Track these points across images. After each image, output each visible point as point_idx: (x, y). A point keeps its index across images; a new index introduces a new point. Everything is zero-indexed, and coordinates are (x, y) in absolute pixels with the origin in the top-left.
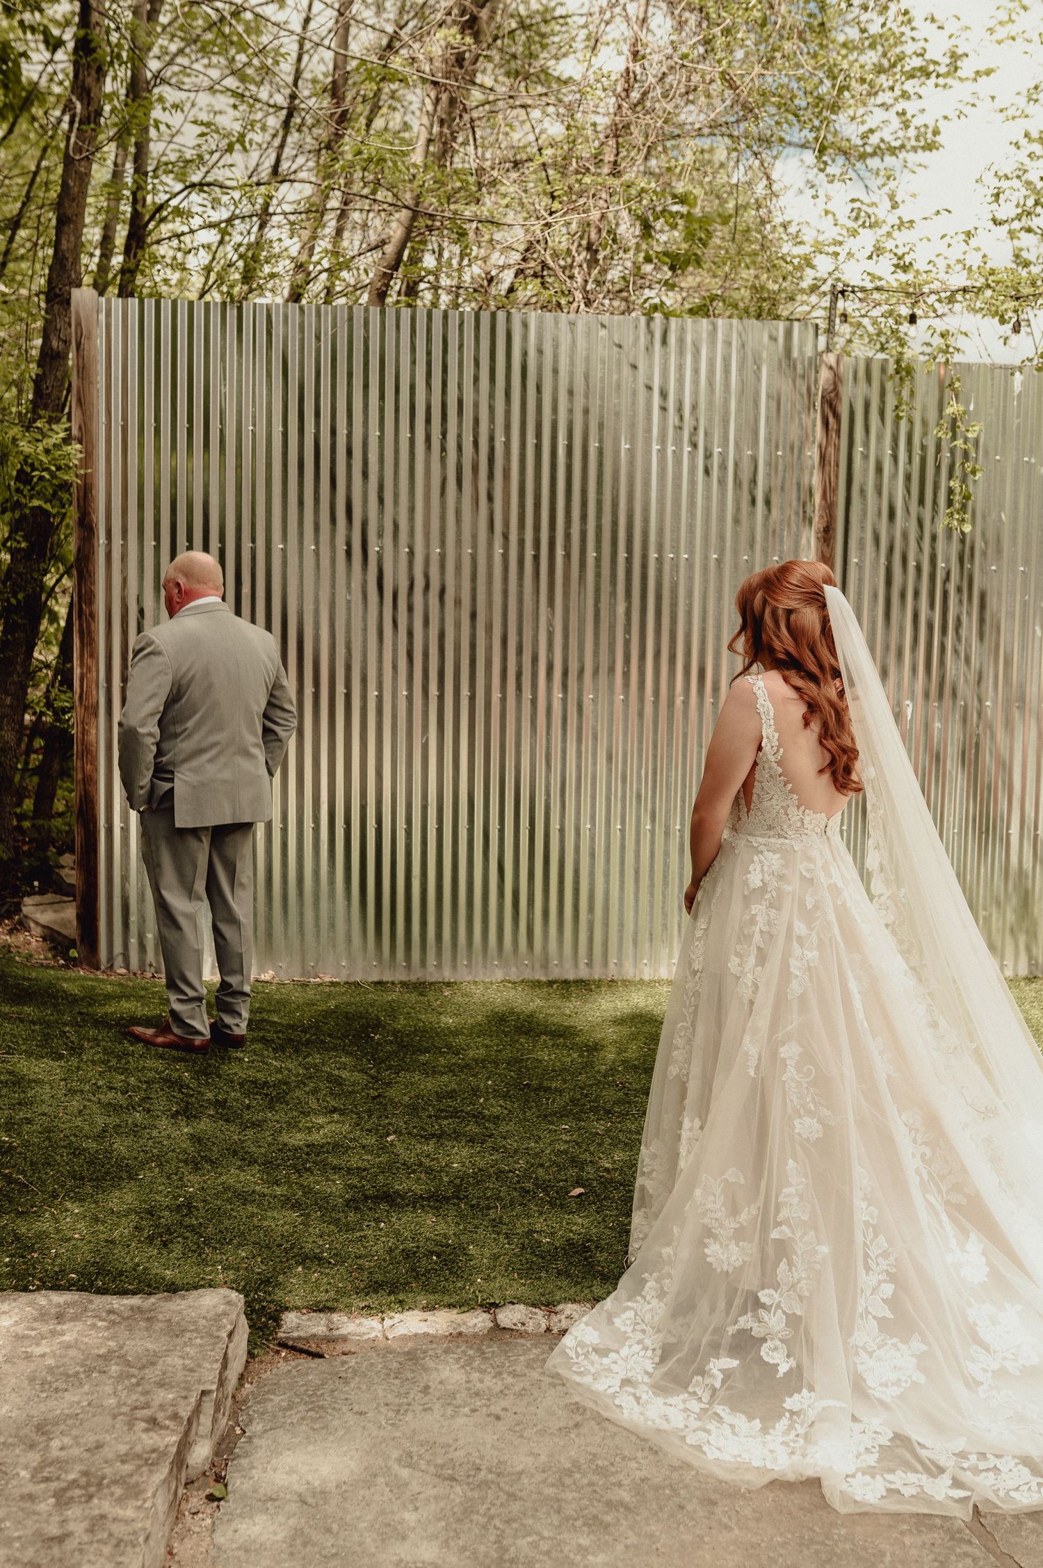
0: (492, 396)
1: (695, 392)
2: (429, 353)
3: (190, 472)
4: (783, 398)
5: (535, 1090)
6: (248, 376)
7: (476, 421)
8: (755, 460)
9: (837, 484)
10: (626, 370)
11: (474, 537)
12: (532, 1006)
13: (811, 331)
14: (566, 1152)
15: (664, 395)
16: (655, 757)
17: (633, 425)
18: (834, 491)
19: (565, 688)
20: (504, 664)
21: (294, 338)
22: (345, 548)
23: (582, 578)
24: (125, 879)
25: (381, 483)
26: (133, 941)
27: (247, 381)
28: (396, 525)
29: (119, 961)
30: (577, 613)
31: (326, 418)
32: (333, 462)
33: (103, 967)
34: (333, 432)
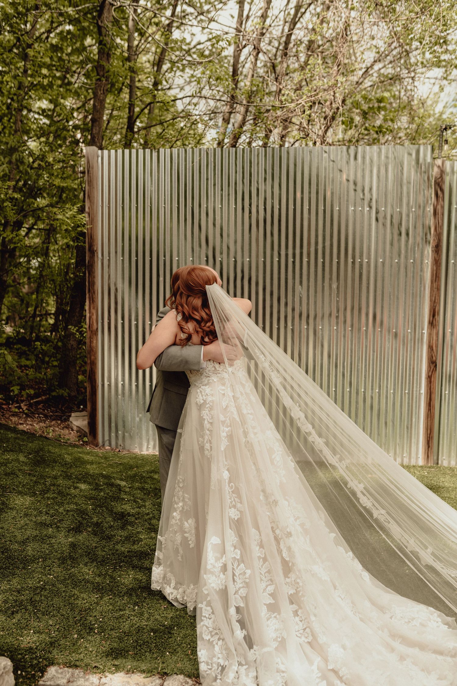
0: (272, 187)
2: (243, 168)
6: (162, 182)
7: (265, 199)
8: (401, 213)
9: (442, 224)
10: (337, 172)
11: (265, 253)
13: (430, 149)
15: (355, 184)
17: (340, 198)
18: (441, 227)
19: (308, 323)
20: (279, 312)
21: (182, 164)
22: (205, 259)
23: (316, 271)
24: (110, 407)
25: (222, 229)
26: (113, 434)
27: (162, 185)
28: (228, 248)
29: (107, 443)
30: (313, 288)
31: (196, 199)
32: (200, 220)
33: (100, 445)
34: (200, 206)
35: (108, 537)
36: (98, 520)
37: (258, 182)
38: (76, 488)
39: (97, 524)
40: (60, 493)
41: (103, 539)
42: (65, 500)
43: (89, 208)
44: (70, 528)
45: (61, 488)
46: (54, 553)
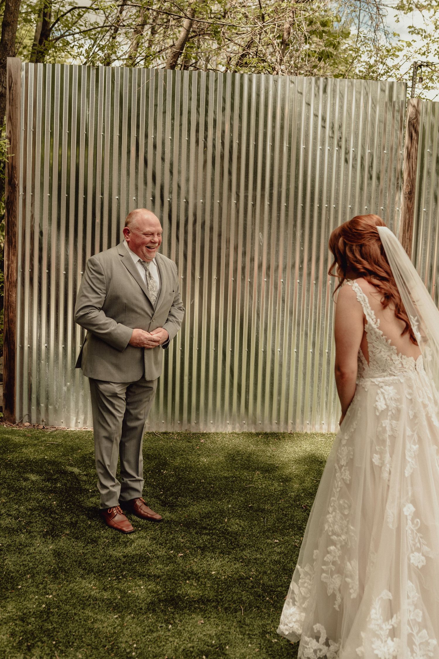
0: (232, 118)
1: (341, 118)
2: (198, 95)
3: (69, 158)
4: (388, 122)
5: (256, 511)
6: (101, 105)
7: (223, 132)
8: (372, 155)
9: (416, 168)
10: (304, 105)
11: (221, 194)
12: (249, 450)
13: (403, 87)
14: (278, 562)
16: (315, 313)
17: (307, 135)
18: (415, 172)
19: (268, 276)
20: (236, 262)
21: (126, 85)
22: (151, 198)
23: (279, 217)
24: (30, 374)
25: (171, 165)
26: (34, 408)
27: (101, 108)
28: (179, 187)
29: (26, 418)
30: (276, 236)
31: (142, 128)
32: (146, 153)
33: (17, 422)
34: (146, 136)
35: (92, 540)
36: (71, 519)
37: (215, 113)
38: (26, 479)
39: (73, 525)
40: (11, 488)
41: (88, 543)
42: (20, 496)
43: (10, 132)
44: (44, 532)
45: (8, 481)
46: (40, 566)
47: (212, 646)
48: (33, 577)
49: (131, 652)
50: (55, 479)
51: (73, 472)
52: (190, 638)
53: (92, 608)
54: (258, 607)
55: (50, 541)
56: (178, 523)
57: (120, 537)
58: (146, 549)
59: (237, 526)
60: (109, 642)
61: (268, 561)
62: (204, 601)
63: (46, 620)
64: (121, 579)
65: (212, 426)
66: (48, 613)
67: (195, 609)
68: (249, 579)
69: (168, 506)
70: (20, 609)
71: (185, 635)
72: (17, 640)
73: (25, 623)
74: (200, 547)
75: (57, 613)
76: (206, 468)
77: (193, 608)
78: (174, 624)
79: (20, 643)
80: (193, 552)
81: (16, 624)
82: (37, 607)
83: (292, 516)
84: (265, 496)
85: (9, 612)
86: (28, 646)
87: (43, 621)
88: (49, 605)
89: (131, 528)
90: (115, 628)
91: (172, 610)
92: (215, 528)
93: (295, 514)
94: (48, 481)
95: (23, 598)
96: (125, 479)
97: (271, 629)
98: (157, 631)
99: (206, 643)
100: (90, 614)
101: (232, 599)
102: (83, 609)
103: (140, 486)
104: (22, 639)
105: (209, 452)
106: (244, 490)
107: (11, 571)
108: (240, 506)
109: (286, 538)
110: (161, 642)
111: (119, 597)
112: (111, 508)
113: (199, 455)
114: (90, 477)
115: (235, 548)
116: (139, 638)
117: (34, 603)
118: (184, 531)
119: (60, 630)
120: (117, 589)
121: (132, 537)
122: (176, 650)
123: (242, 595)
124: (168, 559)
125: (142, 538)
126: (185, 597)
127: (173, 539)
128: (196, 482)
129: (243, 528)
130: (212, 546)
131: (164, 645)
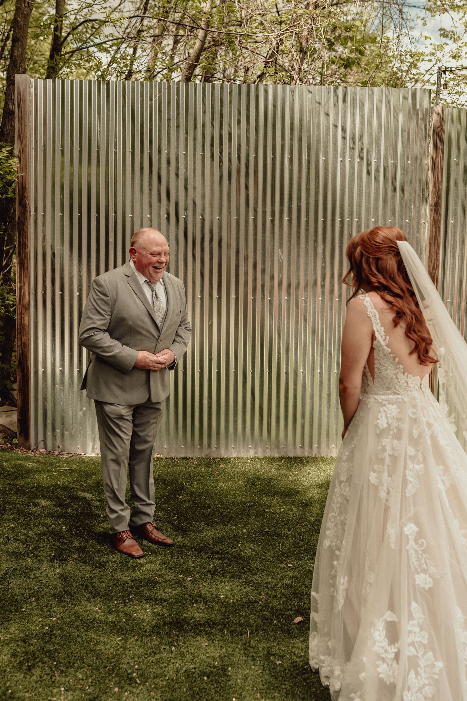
0: (248, 131)
1: (362, 128)
2: (213, 108)
3: (80, 176)
4: (411, 131)
5: (272, 536)
6: (112, 121)
7: (239, 145)
8: (395, 166)
9: (442, 179)
10: (323, 115)
11: (238, 210)
12: (270, 474)
13: (427, 94)
14: (290, 586)
15: (344, 130)
17: (326, 147)
18: (441, 183)
19: (289, 294)
20: (255, 280)
21: (138, 100)
22: (166, 216)
23: (299, 232)
24: (45, 399)
25: (186, 180)
26: (49, 434)
27: (112, 124)
28: (194, 203)
29: (41, 445)
30: (296, 252)
31: (155, 143)
32: (159, 169)
33: (32, 448)
34: (160, 152)
35: (100, 564)
36: (80, 544)
37: (230, 125)
38: (36, 505)
39: (82, 549)
40: (20, 513)
41: (96, 567)
42: (29, 521)
43: (20, 151)
44: (51, 557)
45: (18, 506)
46: (46, 589)
47: (215, 667)
48: (37, 600)
49: (132, 673)
50: (66, 505)
51: (86, 498)
52: (193, 660)
53: (96, 630)
54: (265, 630)
55: (57, 566)
56: (189, 548)
57: (129, 562)
58: (155, 573)
59: (250, 551)
60: (111, 663)
61: (279, 585)
62: (210, 624)
63: (48, 642)
64: (127, 603)
65: (233, 451)
66: (51, 635)
67: (200, 631)
68: (258, 603)
69: (182, 531)
70: (22, 631)
71: (188, 656)
72: (18, 660)
73: (27, 645)
74: (210, 572)
75: (60, 635)
76: (223, 493)
77: (198, 631)
78: (178, 647)
79: (21, 663)
80: (203, 577)
81: (18, 645)
82: (40, 629)
83: (309, 541)
84: (282, 521)
85: (11, 634)
86: (28, 666)
87: (45, 642)
88: (52, 627)
89: (141, 553)
90: (117, 650)
91: (177, 633)
92: (227, 553)
93: (312, 539)
94: (59, 506)
95: (26, 621)
96: (136, 503)
97: (276, 651)
98: (160, 652)
99: (209, 665)
100: (93, 636)
101: (239, 622)
102: (87, 631)
103: (151, 510)
104: (23, 659)
105: (228, 478)
106: (261, 515)
107: (15, 594)
108: (255, 531)
109: (301, 562)
110: (163, 663)
111: (124, 620)
112: (120, 533)
113: (218, 480)
114: (103, 502)
115: (246, 572)
116: (141, 660)
117: (37, 625)
118: (195, 556)
119: (62, 652)
120: (122, 612)
121: (141, 561)
122: (178, 671)
123: (249, 619)
124: (177, 583)
125: (152, 562)
126: (191, 620)
127: (183, 563)
128: (212, 507)
129: (256, 553)
130: (223, 570)
131: (166, 667)
